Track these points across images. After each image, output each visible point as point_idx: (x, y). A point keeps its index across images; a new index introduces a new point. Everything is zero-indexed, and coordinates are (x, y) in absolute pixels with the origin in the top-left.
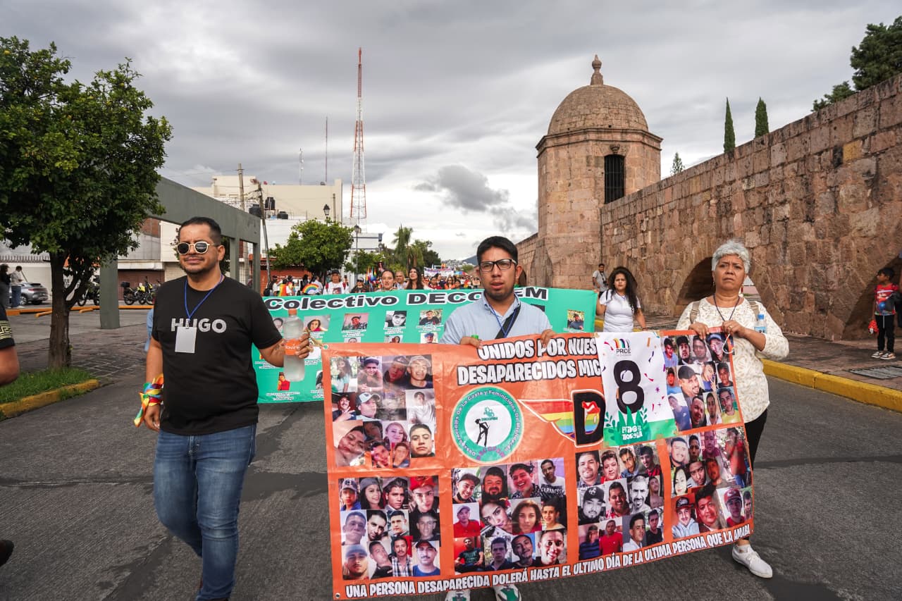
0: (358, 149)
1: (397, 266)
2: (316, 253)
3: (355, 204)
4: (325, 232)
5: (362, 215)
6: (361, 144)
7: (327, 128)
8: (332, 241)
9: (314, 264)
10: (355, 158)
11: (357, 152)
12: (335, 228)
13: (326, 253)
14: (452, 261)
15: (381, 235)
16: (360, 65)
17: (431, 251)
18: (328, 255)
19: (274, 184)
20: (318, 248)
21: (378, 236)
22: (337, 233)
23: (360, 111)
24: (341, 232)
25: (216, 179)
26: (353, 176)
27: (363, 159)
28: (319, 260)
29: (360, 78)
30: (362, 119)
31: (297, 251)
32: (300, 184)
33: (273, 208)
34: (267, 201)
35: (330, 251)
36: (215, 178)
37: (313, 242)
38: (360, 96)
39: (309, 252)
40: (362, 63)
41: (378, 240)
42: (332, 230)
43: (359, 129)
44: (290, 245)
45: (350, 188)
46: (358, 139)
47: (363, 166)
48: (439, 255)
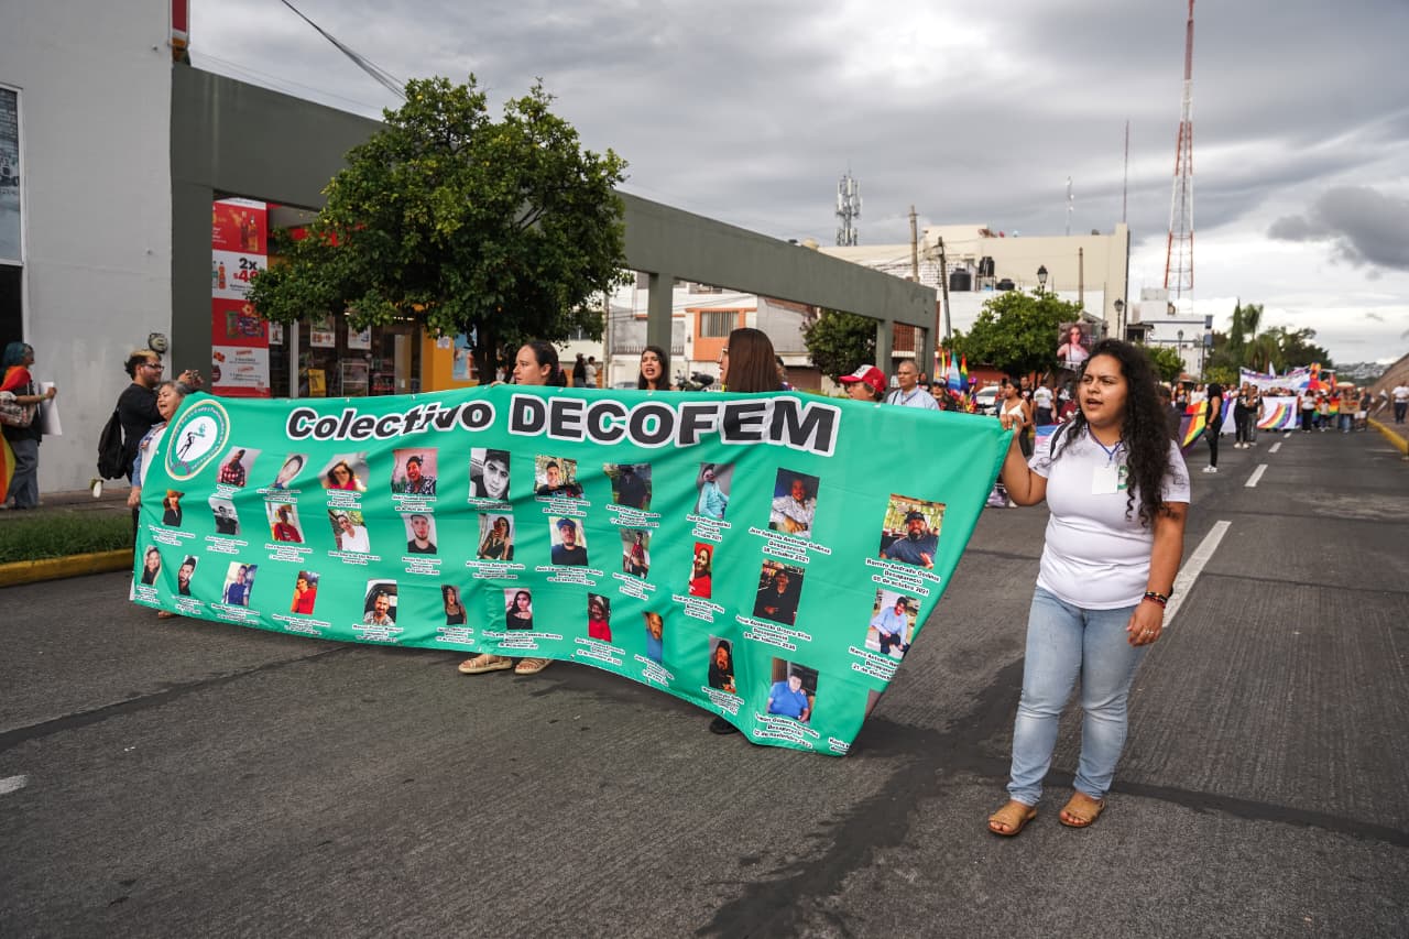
0: (1182, 172)
1: (1221, 370)
2: (1012, 344)
3: (1174, 265)
4: (1028, 310)
5: (1184, 284)
6: (1188, 162)
7: (1128, 138)
8: (1040, 325)
9: (1007, 362)
10: (1176, 188)
11: (1180, 176)
12: (1047, 304)
13: (1028, 345)
14: (1367, 366)
15: (1209, 318)
16: (1190, 23)
17: (1312, 347)
18: (1033, 347)
19: (1015, 236)
20: (1017, 335)
21: (1204, 320)
22: (1049, 312)
23: (1187, 105)
24: (1057, 310)
25: (926, 232)
26: (1172, 219)
27: (1190, 187)
28: (1015, 355)
29: (1189, 46)
30: (1190, 118)
31: (982, 340)
32: (1068, 234)
33: (991, 273)
34: (982, 263)
35: (1035, 341)
36: (925, 229)
37: (1009, 326)
38: (1188, 76)
39: (999, 342)
40: (1195, 18)
41: (1204, 326)
42: (1041, 307)
43: (1185, 136)
44: (975, 331)
45: (1166, 238)
46: (1182, 154)
47: (1190, 200)
48: (1329, 353)
